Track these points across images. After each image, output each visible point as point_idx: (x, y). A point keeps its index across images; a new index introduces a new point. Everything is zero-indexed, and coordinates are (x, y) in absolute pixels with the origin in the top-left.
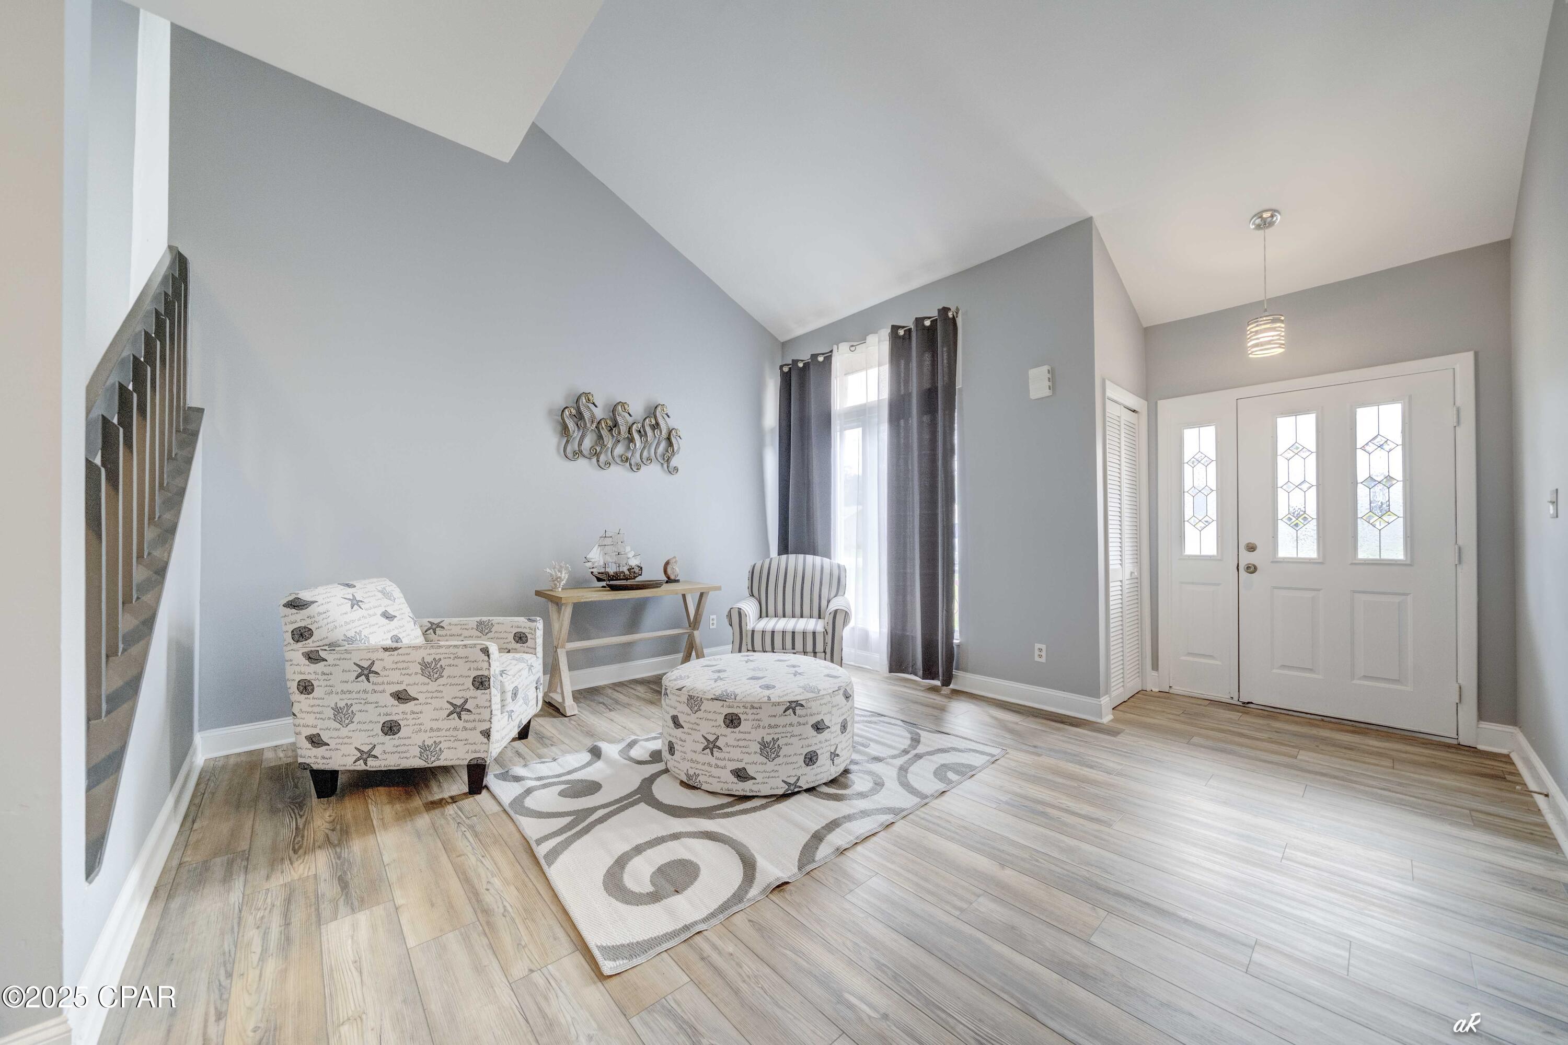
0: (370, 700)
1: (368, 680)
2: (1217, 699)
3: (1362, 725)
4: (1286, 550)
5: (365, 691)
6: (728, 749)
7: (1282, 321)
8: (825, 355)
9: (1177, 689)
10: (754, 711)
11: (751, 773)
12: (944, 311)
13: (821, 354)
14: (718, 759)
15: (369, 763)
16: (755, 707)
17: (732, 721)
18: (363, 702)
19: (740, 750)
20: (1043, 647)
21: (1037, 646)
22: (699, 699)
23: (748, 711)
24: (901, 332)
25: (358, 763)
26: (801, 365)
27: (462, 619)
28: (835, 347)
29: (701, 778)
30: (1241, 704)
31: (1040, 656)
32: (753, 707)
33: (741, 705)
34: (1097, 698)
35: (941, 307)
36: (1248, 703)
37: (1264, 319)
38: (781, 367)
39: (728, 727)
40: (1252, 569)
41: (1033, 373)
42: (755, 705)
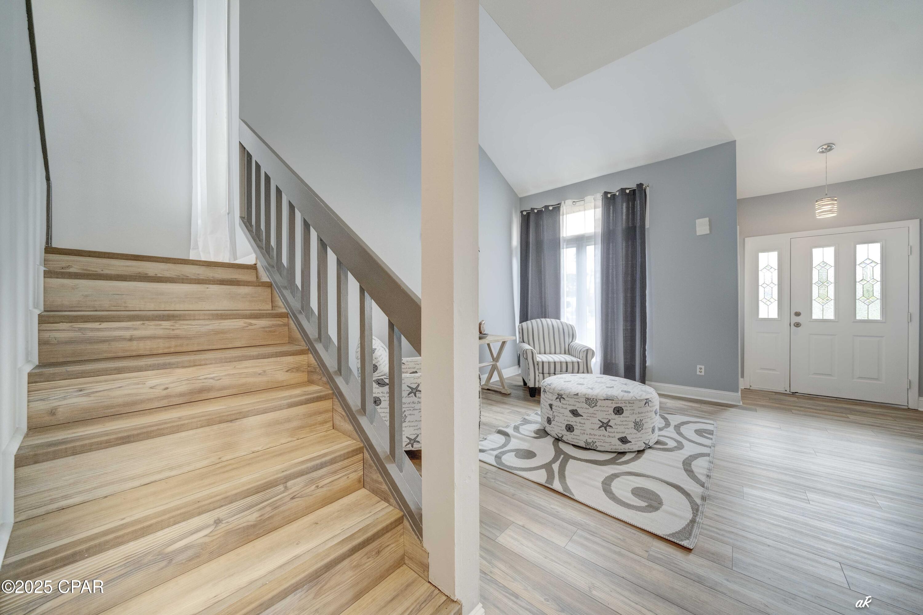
0: (416, 408)
1: (415, 396)
2: (778, 391)
3: (858, 401)
4: (817, 315)
5: (413, 403)
6: (616, 427)
7: (836, 200)
8: (553, 207)
9: (755, 387)
10: (631, 405)
11: (629, 440)
12: (640, 186)
13: (550, 206)
14: (609, 432)
15: (414, 446)
16: (631, 402)
17: (618, 411)
18: (412, 409)
19: (623, 427)
20: (703, 367)
21: (698, 367)
22: (595, 400)
23: (627, 405)
24: (609, 196)
25: (408, 446)
26: (536, 211)
27: (413, 358)
28: (563, 202)
29: (597, 444)
30: (791, 393)
31: (701, 372)
32: (629, 403)
33: (623, 402)
34: (737, 392)
35: (639, 183)
36: (795, 393)
37: (827, 199)
38: (522, 212)
39: (616, 414)
40: (798, 325)
41: (698, 221)
42: (630, 402)
